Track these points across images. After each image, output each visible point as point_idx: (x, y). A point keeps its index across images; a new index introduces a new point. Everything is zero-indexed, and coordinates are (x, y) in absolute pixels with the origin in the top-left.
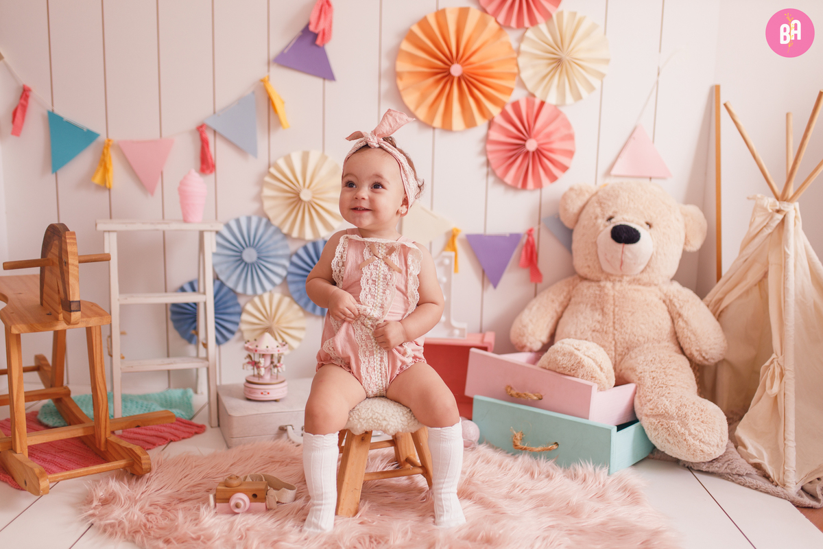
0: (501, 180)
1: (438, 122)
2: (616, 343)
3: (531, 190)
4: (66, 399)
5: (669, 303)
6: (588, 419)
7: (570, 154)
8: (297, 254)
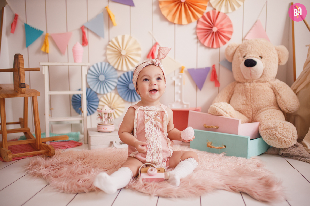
0: (203, 45)
1: (176, 21)
2: (252, 109)
3: (215, 48)
4: (28, 132)
5: (273, 89)
6: (237, 134)
7: (231, 33)
8: (121, 77)
